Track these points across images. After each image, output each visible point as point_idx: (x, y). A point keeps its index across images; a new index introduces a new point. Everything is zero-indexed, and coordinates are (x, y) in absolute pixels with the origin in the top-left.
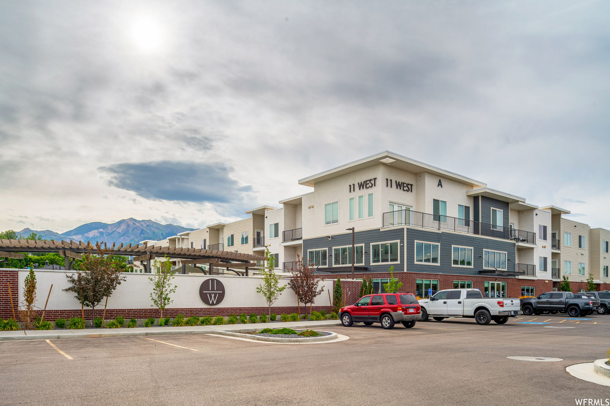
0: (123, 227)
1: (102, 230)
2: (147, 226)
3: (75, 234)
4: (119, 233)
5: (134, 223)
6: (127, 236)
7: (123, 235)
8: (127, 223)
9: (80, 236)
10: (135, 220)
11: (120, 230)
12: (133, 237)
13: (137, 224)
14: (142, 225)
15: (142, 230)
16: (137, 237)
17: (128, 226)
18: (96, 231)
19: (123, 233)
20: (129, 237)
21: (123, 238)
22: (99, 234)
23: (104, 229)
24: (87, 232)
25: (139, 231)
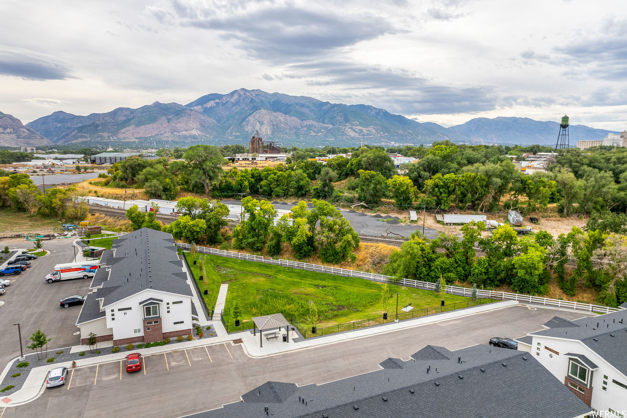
0: (235, 97)
1: (218, 101)
2: (256, 95)
3: (196, 105)
4: (232, 103)
5: (244, 93)
6: (239, 105)
7: (236, 104)
8: (239, 93)
9: (200, 107)
10: (246, 90)
11: (233, 100)
12: (244, 106)
13: (248, 94)
14: (252, 95)
15: (252, 99)
16: (247, 106)
17: (240, 96)
18: (213, 102)
19: (236, 102)
20: (240, 106)
21: (235, 107)
22: (215, 105)
23: (219, 100)
24: (205, 103)
25: (249, 101)
